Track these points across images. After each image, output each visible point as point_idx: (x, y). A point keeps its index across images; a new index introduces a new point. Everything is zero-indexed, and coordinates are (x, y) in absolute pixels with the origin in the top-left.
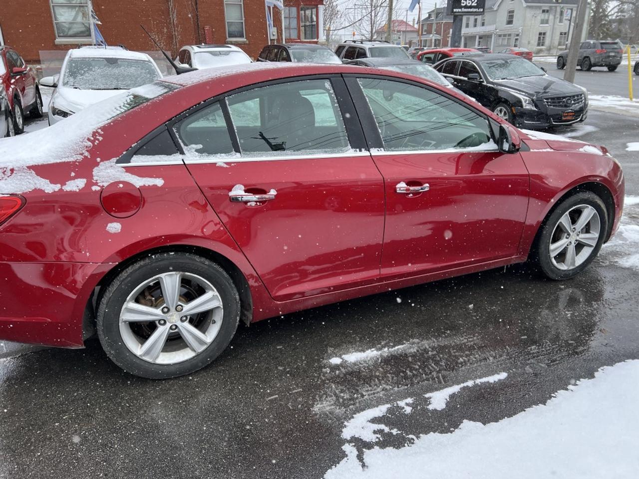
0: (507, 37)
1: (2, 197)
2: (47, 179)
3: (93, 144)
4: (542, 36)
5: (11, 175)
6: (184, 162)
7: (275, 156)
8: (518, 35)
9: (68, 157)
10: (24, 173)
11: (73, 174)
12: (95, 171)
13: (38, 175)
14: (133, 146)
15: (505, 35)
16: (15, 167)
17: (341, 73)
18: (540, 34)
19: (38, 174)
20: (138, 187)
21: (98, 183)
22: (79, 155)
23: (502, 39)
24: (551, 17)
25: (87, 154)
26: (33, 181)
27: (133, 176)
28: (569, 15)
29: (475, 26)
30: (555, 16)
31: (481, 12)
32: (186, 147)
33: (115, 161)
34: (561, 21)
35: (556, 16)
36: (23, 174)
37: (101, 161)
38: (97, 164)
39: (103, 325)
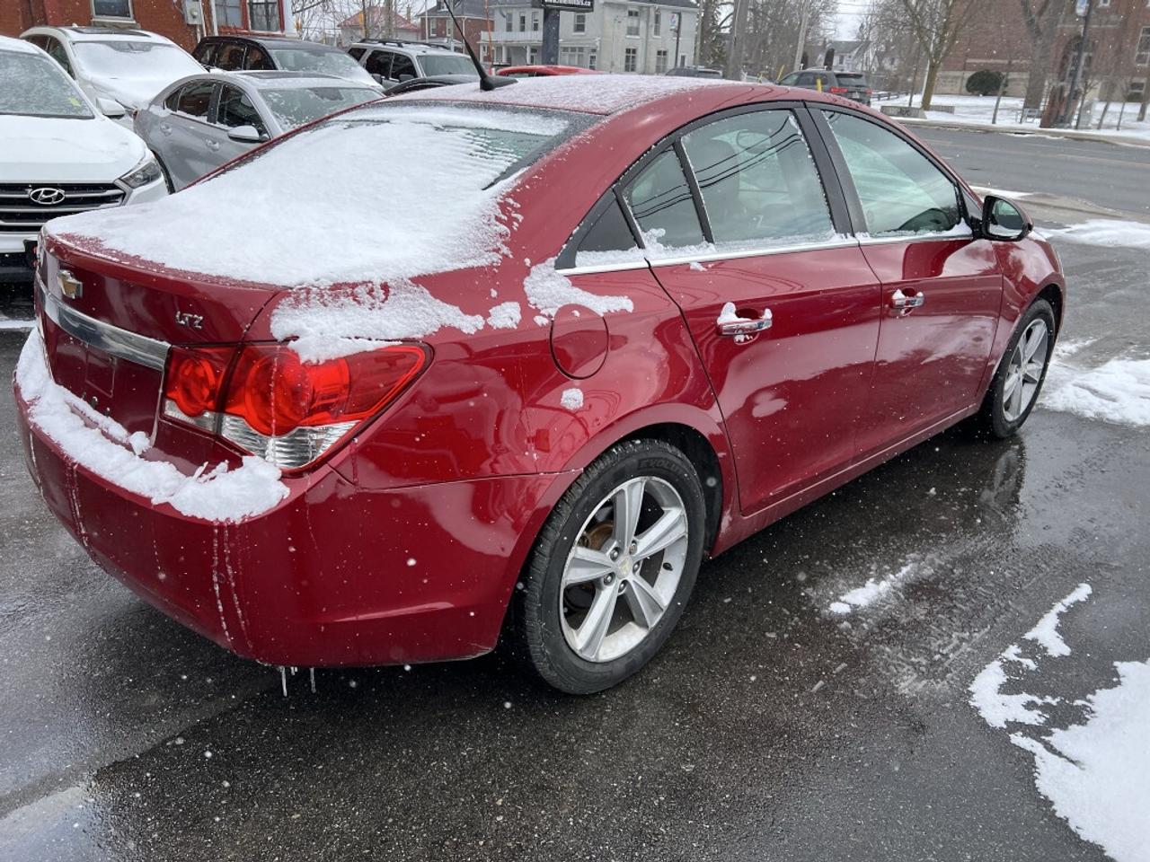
0: (577, 53)
1: (389, 347)
2: (456, 305)
3: (511, 229)
4: (631, 55)
5: (386, 299)
6: (648, 262)
7: (753, 248)
8: (594, 51)
9: (474, 257)
10: (410, 292)
11: (494, 293)
12: (528, 284)
13: (435, 298)
14: (575, 231)
15: (573, 49)
16: (388, 281)
17: (802, 101)
18: (628, 51)
19: (436, 295)
20: (602, 315)
21: (540, 310)
22: (492, 253)
23: (570, 55)
24: (643, 24)
25: (505, 250)
26: (433, 311)
27: (586, 293)
28: (676, 24)
29: (523, 29)
30: (648, 22)
31: (588, 7)
32: (645, 234)
33: (553, 264)
34: (657, 32)
35: (650, 24)
36: (409, 295)
37: (532, 264)
38: (527, 272)
39: (541, 598)
